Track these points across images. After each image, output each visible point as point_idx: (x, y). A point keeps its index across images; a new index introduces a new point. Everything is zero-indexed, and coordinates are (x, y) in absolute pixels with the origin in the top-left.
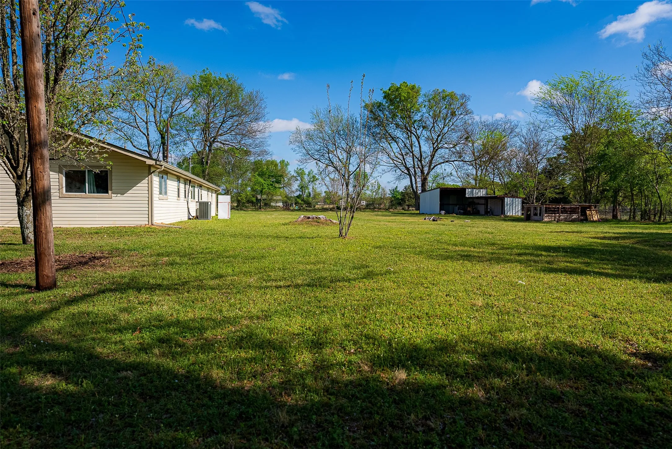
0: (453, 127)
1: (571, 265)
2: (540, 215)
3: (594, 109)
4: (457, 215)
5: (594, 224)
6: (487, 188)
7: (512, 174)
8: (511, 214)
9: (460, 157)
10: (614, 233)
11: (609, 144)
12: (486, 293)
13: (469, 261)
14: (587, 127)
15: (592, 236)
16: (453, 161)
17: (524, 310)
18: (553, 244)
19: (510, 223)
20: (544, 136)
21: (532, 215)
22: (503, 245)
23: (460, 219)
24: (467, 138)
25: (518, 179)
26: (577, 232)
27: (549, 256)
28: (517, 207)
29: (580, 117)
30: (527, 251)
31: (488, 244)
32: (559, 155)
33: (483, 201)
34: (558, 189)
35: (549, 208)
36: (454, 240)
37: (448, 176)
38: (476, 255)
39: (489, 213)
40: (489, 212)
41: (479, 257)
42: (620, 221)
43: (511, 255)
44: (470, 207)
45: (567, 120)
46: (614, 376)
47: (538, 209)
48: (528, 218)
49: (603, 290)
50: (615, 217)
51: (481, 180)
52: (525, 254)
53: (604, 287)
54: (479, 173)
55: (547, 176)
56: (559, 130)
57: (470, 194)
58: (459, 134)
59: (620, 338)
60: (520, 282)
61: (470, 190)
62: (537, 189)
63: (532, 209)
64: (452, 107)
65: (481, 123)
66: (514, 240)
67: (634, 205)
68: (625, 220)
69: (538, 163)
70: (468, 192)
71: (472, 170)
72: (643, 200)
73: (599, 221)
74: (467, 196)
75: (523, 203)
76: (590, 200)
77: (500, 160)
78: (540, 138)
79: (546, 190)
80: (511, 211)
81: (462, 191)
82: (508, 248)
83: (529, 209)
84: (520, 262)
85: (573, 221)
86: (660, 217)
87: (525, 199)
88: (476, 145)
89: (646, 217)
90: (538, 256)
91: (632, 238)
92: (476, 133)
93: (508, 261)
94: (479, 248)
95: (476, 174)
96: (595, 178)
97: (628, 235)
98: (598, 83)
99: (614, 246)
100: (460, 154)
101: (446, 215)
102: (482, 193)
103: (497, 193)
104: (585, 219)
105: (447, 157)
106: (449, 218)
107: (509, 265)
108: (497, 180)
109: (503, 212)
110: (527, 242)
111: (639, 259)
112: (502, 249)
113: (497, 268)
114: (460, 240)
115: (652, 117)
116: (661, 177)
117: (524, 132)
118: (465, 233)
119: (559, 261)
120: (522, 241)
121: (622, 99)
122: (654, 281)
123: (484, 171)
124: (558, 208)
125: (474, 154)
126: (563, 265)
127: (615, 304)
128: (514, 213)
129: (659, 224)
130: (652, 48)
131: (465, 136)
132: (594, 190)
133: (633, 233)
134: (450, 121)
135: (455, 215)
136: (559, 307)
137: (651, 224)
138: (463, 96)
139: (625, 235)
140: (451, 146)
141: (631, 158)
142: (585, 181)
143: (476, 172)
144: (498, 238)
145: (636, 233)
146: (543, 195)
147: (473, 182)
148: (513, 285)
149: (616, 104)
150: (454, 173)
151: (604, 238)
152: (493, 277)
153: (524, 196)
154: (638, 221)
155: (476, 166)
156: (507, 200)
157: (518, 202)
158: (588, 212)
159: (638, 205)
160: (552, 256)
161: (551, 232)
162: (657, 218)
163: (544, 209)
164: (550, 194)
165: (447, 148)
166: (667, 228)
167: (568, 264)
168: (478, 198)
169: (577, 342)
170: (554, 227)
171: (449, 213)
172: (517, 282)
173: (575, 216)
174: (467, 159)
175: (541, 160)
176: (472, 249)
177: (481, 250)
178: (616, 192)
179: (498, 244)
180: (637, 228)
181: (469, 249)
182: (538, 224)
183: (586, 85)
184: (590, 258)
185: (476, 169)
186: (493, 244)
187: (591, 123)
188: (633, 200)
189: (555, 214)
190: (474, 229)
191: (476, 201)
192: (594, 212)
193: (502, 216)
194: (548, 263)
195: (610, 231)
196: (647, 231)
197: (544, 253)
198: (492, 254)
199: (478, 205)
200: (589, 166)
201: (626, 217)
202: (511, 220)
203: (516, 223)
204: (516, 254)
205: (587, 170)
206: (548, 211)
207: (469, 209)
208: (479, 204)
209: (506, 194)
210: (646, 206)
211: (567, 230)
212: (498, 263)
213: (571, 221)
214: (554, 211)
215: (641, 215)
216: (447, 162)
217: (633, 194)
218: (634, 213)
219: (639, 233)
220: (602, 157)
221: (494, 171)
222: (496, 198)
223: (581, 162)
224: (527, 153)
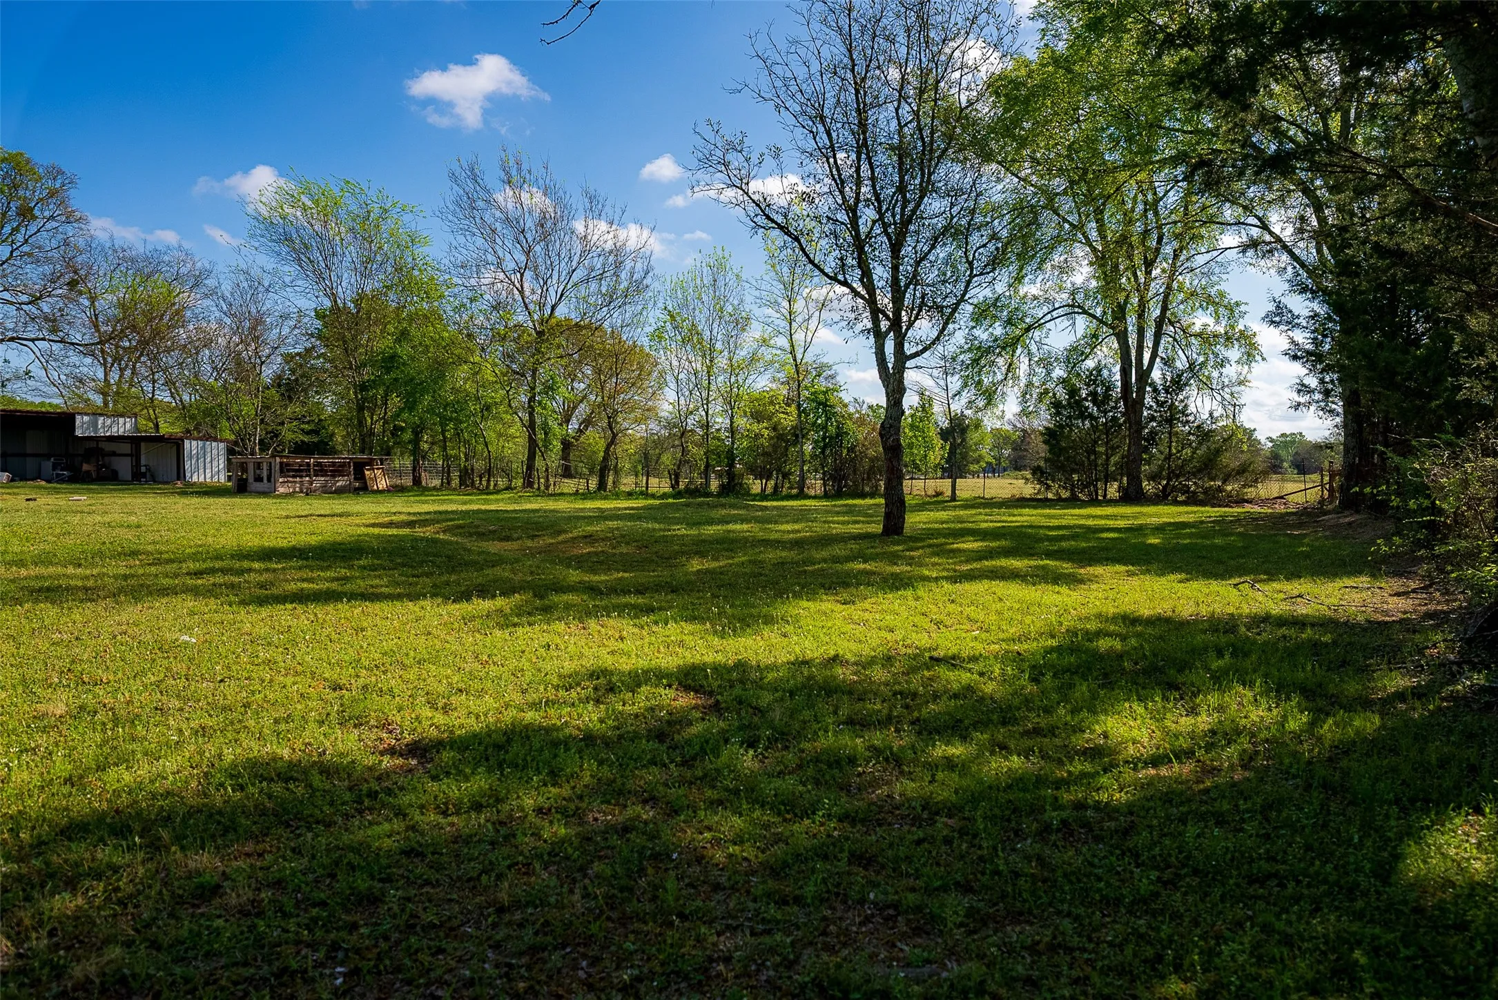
0: (26, 248)
1: (311, 585)
2: (269, 480)
3: (370, 260)
4: (49, 481)
5: (380, 497)
6: (135, 415)
7: (202, 385)
8: (201, 479)
9: (54, 330)
10: (409, 514)
11: (403, 336)
12: (86, 680)
13: (53, 603)
14: (359, 299)
15: (368, 522)
16: (33, 340)
17: (178, 704)
18: (283, 544)
19: (195, 500)
20: (272, 304)
21: (251, 480)
22: (161, 553)
23: (58, 493)
24: (72, 284)
25: (215, 396)
26: (341, 515)
27: (267, 570)
28: (215, 463)
29: (346, 275)
30: (219, 564)
31: (119, 554)
32: (308, 351)
33: (126, 448)
34: (308, 423)
35: (288, 464)
36: (17, 549)
37: (18, 378)
38: (80, 583)
39: (142, 478)
40: (144, 475)
41: (86, 589)
42: (425, 490)
43: (176, 576)
44: (88, 462)
45: (320, 277)
46: (343, 804)
47: (265, 467)
48: (241, 488)
49: (363, 630)
50: (417, 481)
51: (117, 393)
52: (212, 571)
53: (365, 624)
54: (114, 376)
55: (283, 395)
56: (304, 293)
57: (88, 428)
58: (47, 269)
59: (373, 722)
60: (186, 638)
61: (86, 418)
62: (262, 421)
63: (251, 467)
64: (21, 193)
65: (115, 251)
66: (192, 539)
67: (447, 458)
68: (435, 488)
69: (263, 363)
70: (83, 423)
71: (90, 368)
72: (463, 449)
73: (389, 491)
74: (79, 433)
75: (230, 452)
76: (371, 449)
77: (168, 350)
78: (264, 308)
79: (283, 424)
80: (201, 471)
81: (65, 420)
82: (172, 561)
83: (243, 467)
84: (195, 592)
85: (340, 492)
86: (489, 481)
87: (236, 443)
88: (101, 304)
89: (467, 480)
90: (240, 572)
91: (438, 522)
92: (101, 273)
93: (164, 592)
94: (93, 565)
95: (106, 379)
96: (379, 402)
97: (432, 516)
98: (376, 209)
99: (401, 539)
100: (53, 324)
101: (16, 484)
102: (123, 427)
103: (165, 429)
104: (362, 488)
105: (11, 326)
106: (21, 491)
107: (164, 601)
108: (164, 396)
109: (180, 474)
110: (222, 541)
111: (438, 560)
112: (156, 564)
113: (131, 612)
114: (35, 549)
115: (470, 294)
116: (488, 408)
117: (226, 288)
118: (58, 531)
119: (287, 581)
120: (210, 540)
121: (420, 251)
122: (454, 601)
123: (128, 373)
124: (308, 464)
125: (96, 326)
126: (292, 587)
127: (377, 656)
128: (209, 475)
129: (488, 494)
130: (465, 166)
131: (67, 278)
132: (378, 428)
133: (440, 512)
134: (15, 230)
135: (43, 483)
136: (263, 681)
137: (475, 494)
138: (56, 172)
139: (428, 517)
140: (25, 298)
141: (439, 370)
142: (361, 409)
143: (106, 375)
144: (150, 537)
145: (446, 512)
146: (276, 436)
147: (98, 400)
148: (163, 648)
149: (410, 260)
150: (36, 370)
151: (390, 525)
152: (115, 637)
153: (233, 437)
154: (455, 489)
155: (105, 359)
156: (191, 446)
157: (217, 452)
158: (367, 473)
159: (457, 458)
160: (274, 570)
161: (287, 517)
162: (484, 483)
163: (278, 467)
164: (290, 434)
165: (12, 303)
166: (497, 501)
167: (305, 585)
168: (111, 439)
169: (286, 753)
170: (300, 506)
171: (24, 478)
172: (177, 640)
173: (341, 482)
174: (77, 337)
175: (268, 357)
176: (70, 570)
177: (95, 572)
178: (417, 433)
179: (148, 553)
180: (451, 501)
181: (60, 570)
182: (261, 501)
183: (354, 208)
184: (351, 567)
185: (105, 365)
186: (134, 554)
187: (368, 290)
188: (445, 449)
189: (301, 477)
190: (89, 519)
191: (108, 447)
192: (378, 472)
193: (179, 484)
194: (261, 587)
195: (404, 510)
196: (464, 508)
197: (256, 565)
198: (125, 577)
199: (114, 459)
200: (366, 377)
201: (436, 482)
202: (197, 493)
203: (211, 500)
204: (187, 574)
205: (363, 387)
206: (285, 470)
207: (85, 467)
208: (114, 454)
209: (188, 431)
210: (467, 460)
211: (322, 512)
212: (137, 600)
213: (335, 492)
214: (298, 472)
215: (460, 477)
216: (12, 339)
217: (445, 437)
218: (449, 473)
219: (452, 512)
220: (390, 361)
221: (153, 374)
222: (160, 439)
223: (351, 368)
224: (236, 339)
